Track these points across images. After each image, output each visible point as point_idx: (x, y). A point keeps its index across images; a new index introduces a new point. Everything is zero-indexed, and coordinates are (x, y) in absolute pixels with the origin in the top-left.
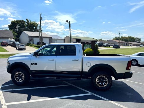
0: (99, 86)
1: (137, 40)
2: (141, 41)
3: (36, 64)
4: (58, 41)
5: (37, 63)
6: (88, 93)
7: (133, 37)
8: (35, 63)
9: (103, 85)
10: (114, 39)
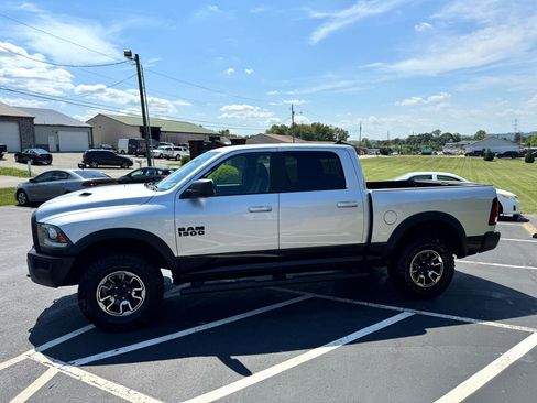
0: (419, 284)
1: (336, 136)
2: (348, 139)
3: (201, 230)
4: (60, 133)
5: (203, 228)
6: (399, 312)
7: (327, 127)
8: (197, 228)
9: (428, 280)
10: (268, 132)
